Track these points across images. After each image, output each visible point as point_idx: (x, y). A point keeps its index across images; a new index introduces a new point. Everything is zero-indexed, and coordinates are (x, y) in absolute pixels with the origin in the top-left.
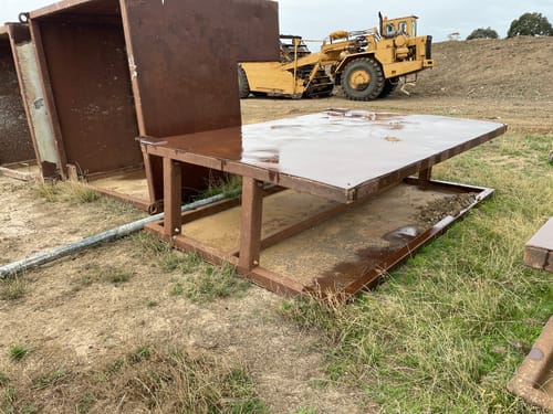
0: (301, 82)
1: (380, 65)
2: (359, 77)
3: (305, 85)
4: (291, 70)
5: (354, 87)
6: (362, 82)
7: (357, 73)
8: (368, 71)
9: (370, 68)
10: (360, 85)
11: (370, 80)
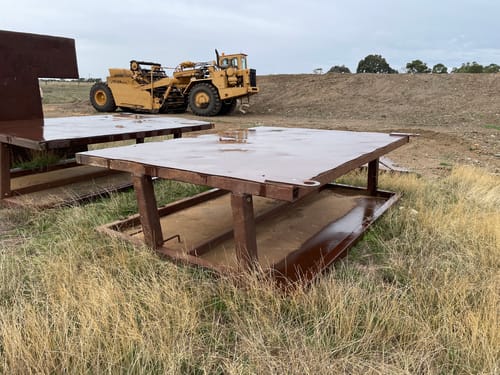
0: (157, 100)
1: (217, 89)
2: (202, 98)
3: (160, 102)
4: (149, 90)
5: (198, 105)
6: (204, 101)
7: (200, 94)
8: (208, 94)
9: (209, 91)
10: (202, 104)
11: (210, 101)
